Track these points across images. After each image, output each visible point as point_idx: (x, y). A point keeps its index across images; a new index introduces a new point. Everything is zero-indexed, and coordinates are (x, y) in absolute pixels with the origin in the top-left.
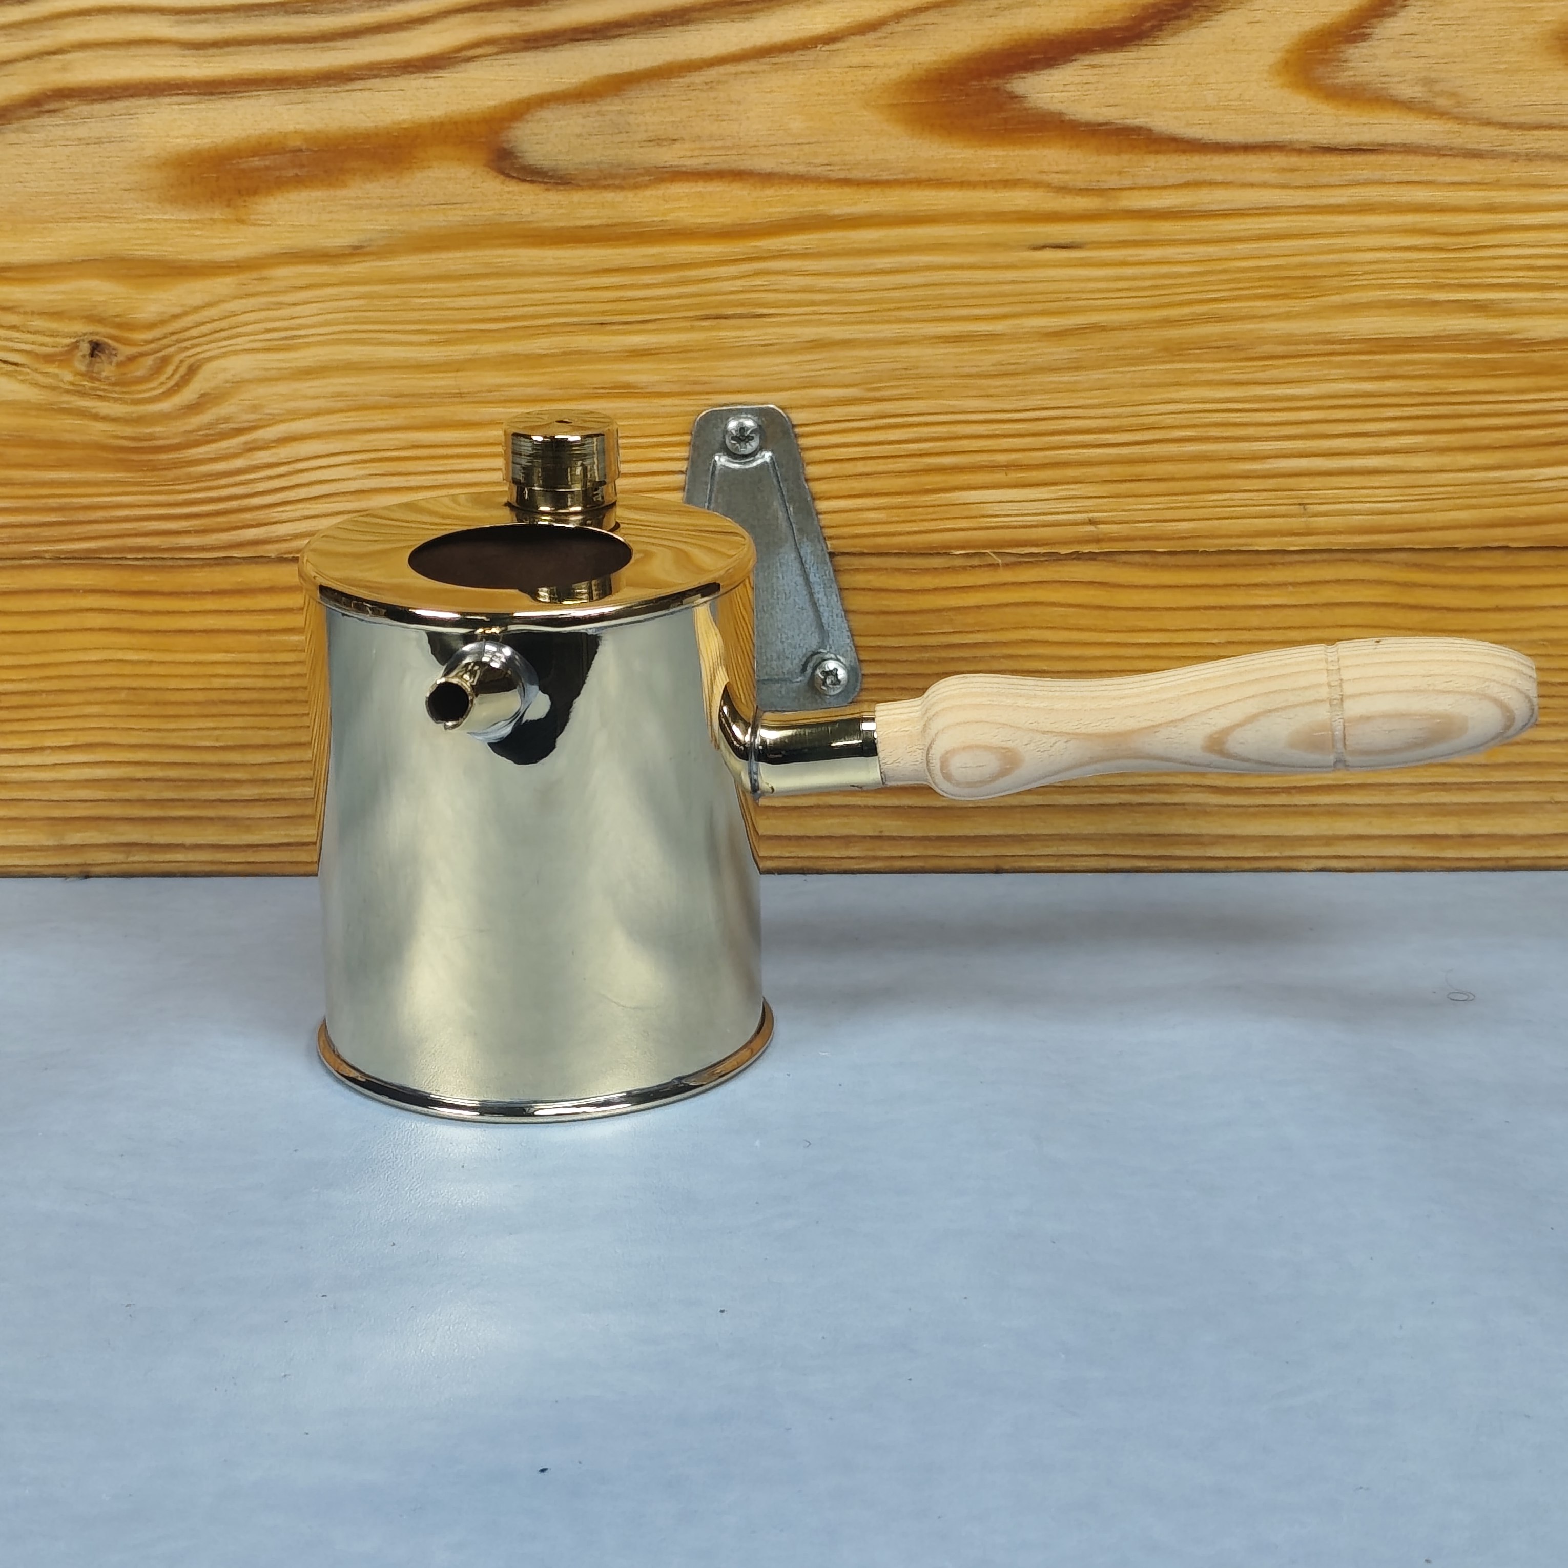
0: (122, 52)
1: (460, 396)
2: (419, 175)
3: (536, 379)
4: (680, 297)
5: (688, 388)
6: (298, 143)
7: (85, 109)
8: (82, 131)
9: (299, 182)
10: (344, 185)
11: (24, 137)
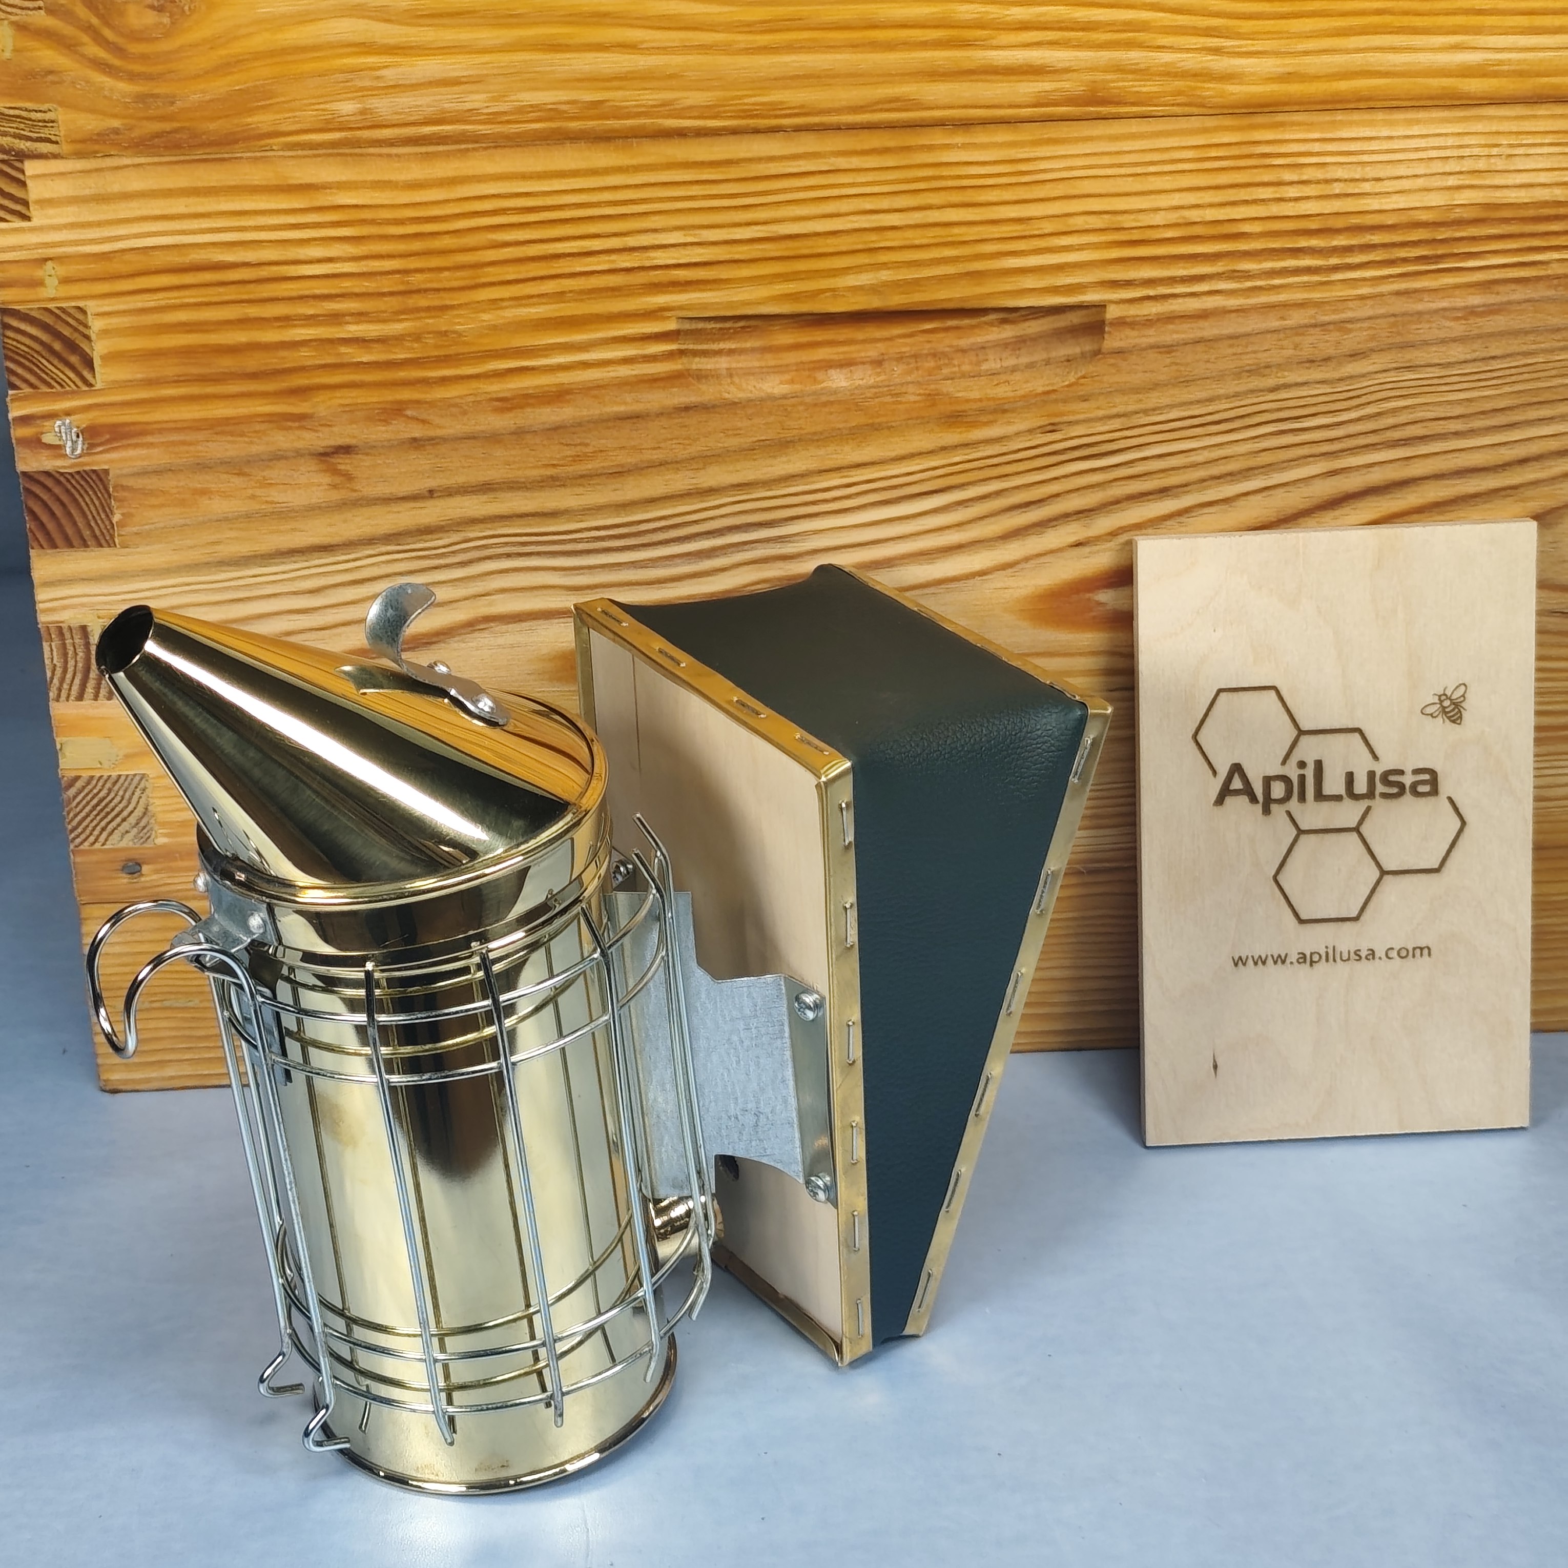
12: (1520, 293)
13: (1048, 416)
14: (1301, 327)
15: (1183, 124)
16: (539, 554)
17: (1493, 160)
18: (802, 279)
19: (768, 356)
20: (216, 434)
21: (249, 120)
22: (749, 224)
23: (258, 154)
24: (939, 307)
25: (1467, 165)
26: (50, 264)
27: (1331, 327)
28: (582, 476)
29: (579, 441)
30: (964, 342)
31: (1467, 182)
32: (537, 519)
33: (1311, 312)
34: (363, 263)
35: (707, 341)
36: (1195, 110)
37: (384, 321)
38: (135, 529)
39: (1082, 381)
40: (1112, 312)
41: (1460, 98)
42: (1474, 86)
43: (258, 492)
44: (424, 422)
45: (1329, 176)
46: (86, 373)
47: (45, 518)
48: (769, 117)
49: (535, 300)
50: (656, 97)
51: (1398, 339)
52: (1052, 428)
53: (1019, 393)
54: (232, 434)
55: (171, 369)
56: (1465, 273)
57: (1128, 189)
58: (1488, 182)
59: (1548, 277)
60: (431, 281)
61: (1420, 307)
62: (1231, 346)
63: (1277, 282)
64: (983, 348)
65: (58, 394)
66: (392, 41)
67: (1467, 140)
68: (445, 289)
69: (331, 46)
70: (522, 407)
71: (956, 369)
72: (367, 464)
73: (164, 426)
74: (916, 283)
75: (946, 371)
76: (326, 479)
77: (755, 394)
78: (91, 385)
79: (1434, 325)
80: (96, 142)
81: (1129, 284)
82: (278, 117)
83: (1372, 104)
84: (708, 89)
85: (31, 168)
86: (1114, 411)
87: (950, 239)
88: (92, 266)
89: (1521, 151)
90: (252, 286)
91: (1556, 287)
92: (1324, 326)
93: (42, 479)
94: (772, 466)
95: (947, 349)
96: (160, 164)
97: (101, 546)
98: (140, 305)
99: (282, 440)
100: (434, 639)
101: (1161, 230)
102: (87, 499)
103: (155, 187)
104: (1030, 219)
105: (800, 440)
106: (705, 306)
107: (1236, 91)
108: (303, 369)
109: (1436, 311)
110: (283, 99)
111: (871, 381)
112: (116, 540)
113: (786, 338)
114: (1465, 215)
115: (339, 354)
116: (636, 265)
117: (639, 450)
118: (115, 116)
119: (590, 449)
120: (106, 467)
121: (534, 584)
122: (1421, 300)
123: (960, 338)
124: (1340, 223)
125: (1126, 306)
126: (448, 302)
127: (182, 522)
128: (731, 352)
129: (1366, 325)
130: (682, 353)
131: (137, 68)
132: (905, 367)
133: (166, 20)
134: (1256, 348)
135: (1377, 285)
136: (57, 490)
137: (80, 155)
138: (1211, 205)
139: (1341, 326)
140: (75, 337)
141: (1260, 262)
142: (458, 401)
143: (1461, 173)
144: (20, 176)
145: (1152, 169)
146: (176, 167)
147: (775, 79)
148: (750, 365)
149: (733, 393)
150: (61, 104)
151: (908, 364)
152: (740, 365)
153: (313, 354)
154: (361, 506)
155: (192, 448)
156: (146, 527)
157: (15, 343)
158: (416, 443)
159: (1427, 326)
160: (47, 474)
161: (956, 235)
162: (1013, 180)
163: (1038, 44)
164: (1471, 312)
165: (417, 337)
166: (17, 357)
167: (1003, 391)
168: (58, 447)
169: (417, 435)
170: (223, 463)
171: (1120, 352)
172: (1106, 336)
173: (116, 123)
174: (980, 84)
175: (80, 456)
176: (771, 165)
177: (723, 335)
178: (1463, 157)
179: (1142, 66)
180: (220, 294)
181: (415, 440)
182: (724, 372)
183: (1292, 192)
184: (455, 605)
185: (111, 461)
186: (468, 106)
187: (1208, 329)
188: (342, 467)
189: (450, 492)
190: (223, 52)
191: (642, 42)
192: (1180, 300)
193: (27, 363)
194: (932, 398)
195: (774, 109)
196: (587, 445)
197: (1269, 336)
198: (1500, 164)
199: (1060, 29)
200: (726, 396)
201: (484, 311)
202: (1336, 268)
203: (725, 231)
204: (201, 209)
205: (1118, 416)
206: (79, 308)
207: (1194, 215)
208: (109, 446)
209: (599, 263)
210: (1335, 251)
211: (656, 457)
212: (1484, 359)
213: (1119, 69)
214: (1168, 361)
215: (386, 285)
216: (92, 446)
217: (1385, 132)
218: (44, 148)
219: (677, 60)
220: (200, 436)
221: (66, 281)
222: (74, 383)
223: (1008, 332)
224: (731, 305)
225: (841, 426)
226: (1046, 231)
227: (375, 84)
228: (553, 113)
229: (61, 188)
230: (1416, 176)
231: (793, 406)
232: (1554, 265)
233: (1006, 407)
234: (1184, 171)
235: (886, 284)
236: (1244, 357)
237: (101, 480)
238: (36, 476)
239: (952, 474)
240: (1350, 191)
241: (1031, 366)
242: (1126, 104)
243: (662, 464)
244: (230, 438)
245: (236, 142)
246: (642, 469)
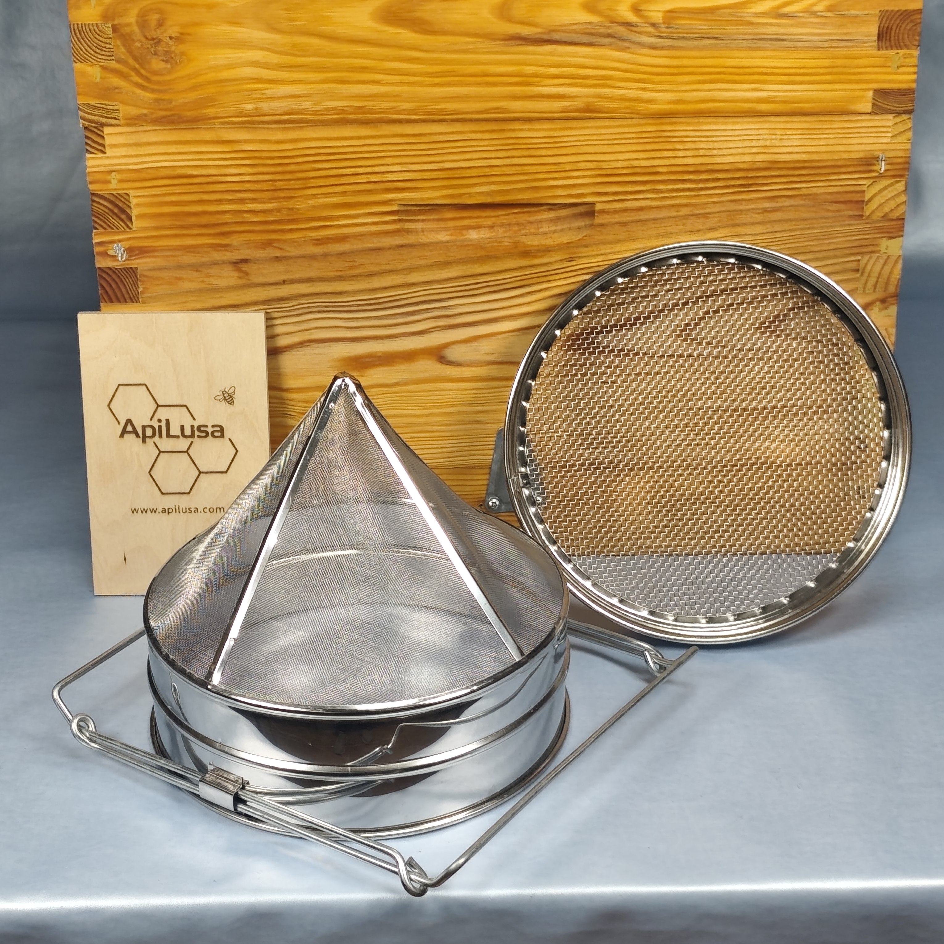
0: (328, 330)
1: (427, 424)
2: (416, 363)
3: (450, 419)
4: (494, 396)
5: (496, 422)
6: (380, 354)
7: (317, 345)
8: (315, 351)
9: (380, 365)
10: (394, 366)
11: (298, 353)
12: (788, 202)
13: (569, 254)
14: (686, 215)
15: (630, 122)
16: (333, 311)
17: (773, 141)
18: (455, 188)
19: (441, 223)
20: (187, 252)
21: (205, 111)
22: (431, 163)
23: (209, 126)
24: (518, 202)
25: (761, 143)
26: (114, 173)
27: (700, 216)
28: (354, 276)
29: (352, 260)
30: (532, 219)
31: (762, 151)
32: (333, 295)
33: (691, 209)
34: (255, 176)
35: (412, 215)
36: (635, 116)
37: (264, 203)
38: (149, 295)
39: (584, 238)
40: (598, 207)
41: (757, 113)
42: (764, 107)
43: (205, 279)
44: (281, 249)
45: (697, 147)
46: (129, 223)
47: (108, 288)
48: (439, 115)
49: (333, 195)
50: (388, 105)
51: (731, 222)
52: (571, 259)
53: (555, 243)
54: (194, 252)
55: (167, 222)
56: (762, 193)
57: (604, 151)
58: (770, 151)
59: (801, 195)
60: (286, 185)
61: (741, 207)
62: (654, 223)
63: (674, 194)
64: (541, 222)
65: (115, 232)
66: (270, 78)
67: (761, 132)
68: (292, 189)
69: (243, 79)
70: (326, 243)
71: (528, 231)
72: (255, 268)
73: (164, 248)
74: (508, 191)
75: (523, 232)
76: (236, 274)
77: (434, 240)
78: (130, 229)
79: (748, 216)
80: (136, 119)
81: (606, 194)
82: (218, 110)
83: (716, 115)
84: (412, 102)
85: (107, 130)
86: (600, 252)
87: (523, 172)
88: (133, 175)
89: (786, 137)
90: (204, 186)
91: (805, 200)
92: (697, 215)
93: (108, 271)
94: (441, 273)
95: (524, 222)
96: (165, 129)
97: (133, 302)
98: (154, 193)
99: (217, 256)
100: (285, 350)
101: (620, 170)
102: (127, 281)
103: (162, 140)
104: (560, 163)
105: (454, 262)
106: (410, 200)
107: (653, 107)
108: (226, 224)
109: (749, 210)
110: (220, 102)
111: (488, 236)
112: (140, 300)
113: (450, 215)
114: (761, 166)
115: (244, 217)
116: (379, 180)
117: (379, 264)
118: (145, 108)
119: (357, 264)
120: (136, 266)
121: (332, 326)
122: (741, 204)
123: (530, 217)
124: (703, 168)
125: (604, 204)
126: (293, 195)
127: (169, 292)
128: (423, 221)
129: (716, 215)
130: (400, 220)
131: (156, 87)
132: (504, 229)
133: (169, 66)
134: (665, 225)
135: (721, 197)
136: (114, 276)
137: (128, 125)
138: (643, 159)
139: (705, 216)
140: (124, 206)
141: (667, 185)
142: (297, 240)
143: (758, 146)
144: (102, 134)
145: (616, 142)
146: (172, 131)
147: (443, 98)
148: (432, 227)
149: (424, 239)
150: (121, 102)
151: (506, 228)
152: (428, 227)
153: (231, 217)
154: (252, 287)
155: (175, 258)
156: (155, 294)
157: (97, 209)
158: (277, 259)
159: (744, 216)
160: (110, 268)
161: (527, 170)
162: (552, 145)
163: (562, 85)
164: (766, 211)
165: (279, 210)
166: (97, 215)
167: (549, 242)
168: (115, 256)
169: (278, 255)
170: (189, 265)
171: (602, 225)
172: (596, 218)
173: (145, 111)
174: (536, 102)
175: (125, 261)
176: (441, 136)
177: (420, 212)
178: (759, 139)
179: (610, 95)
180: (190, 189)
181: (277, 257)
182: (420, 230)
183: (680, 154)
184: (294, 334)
185: (138, 264)
186: (303, 107)
187: (643, 216)
188: (243, 269)
189: (293, 282)
190: (194, 81)
191: (383, 80)
192: (630, 202)
193: (102, 218)
194: (516, 245)
195: (442, 112)
196: (355, 262)
197: (671, 219)
198: (777, 143)
199: (572, 78)
200: (420, 240)
201: (309, 199)
202: (702, 189)
203: (419, 165)
204: (182, 150)
205: (602, 254)
206: (126, 194)
207: (636, 163)
208: (138, 256)
209: (362, 179)
210: (701, 181)
211: (387, 268)
212: (772, 232)
213: (600, 96)
214: (625, 230)
215: (265, 186)
216: (130, 256)
217: (723, 127)
218: (113, 122)
219: (398, 89)
220: (179, 253)
221: (120, 181)
222: (123, 227)
223: (552, 215)
224: (422, 199)
225: (474, 256)
226: (568, 169)
227: (262, 96)
228: (342, 111)
229: (121, 140)
230: (738, 148)
231: (452, 246)
232: (803, 190)
233: (550, 249)
234: (630, 143)
235: (493, 191)
236: (660, 229)
237: (134, 272)
238: (105, 269)
239: (524, 280)
240: (707, 154)
241: (562, 230)
242: (603, 112)
243: (391, 271)
244: (193, 254)
245: (199, 121)
246: (381, 273)
